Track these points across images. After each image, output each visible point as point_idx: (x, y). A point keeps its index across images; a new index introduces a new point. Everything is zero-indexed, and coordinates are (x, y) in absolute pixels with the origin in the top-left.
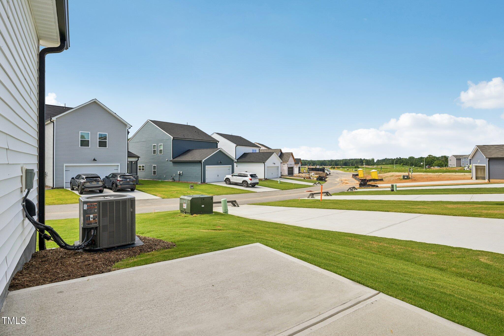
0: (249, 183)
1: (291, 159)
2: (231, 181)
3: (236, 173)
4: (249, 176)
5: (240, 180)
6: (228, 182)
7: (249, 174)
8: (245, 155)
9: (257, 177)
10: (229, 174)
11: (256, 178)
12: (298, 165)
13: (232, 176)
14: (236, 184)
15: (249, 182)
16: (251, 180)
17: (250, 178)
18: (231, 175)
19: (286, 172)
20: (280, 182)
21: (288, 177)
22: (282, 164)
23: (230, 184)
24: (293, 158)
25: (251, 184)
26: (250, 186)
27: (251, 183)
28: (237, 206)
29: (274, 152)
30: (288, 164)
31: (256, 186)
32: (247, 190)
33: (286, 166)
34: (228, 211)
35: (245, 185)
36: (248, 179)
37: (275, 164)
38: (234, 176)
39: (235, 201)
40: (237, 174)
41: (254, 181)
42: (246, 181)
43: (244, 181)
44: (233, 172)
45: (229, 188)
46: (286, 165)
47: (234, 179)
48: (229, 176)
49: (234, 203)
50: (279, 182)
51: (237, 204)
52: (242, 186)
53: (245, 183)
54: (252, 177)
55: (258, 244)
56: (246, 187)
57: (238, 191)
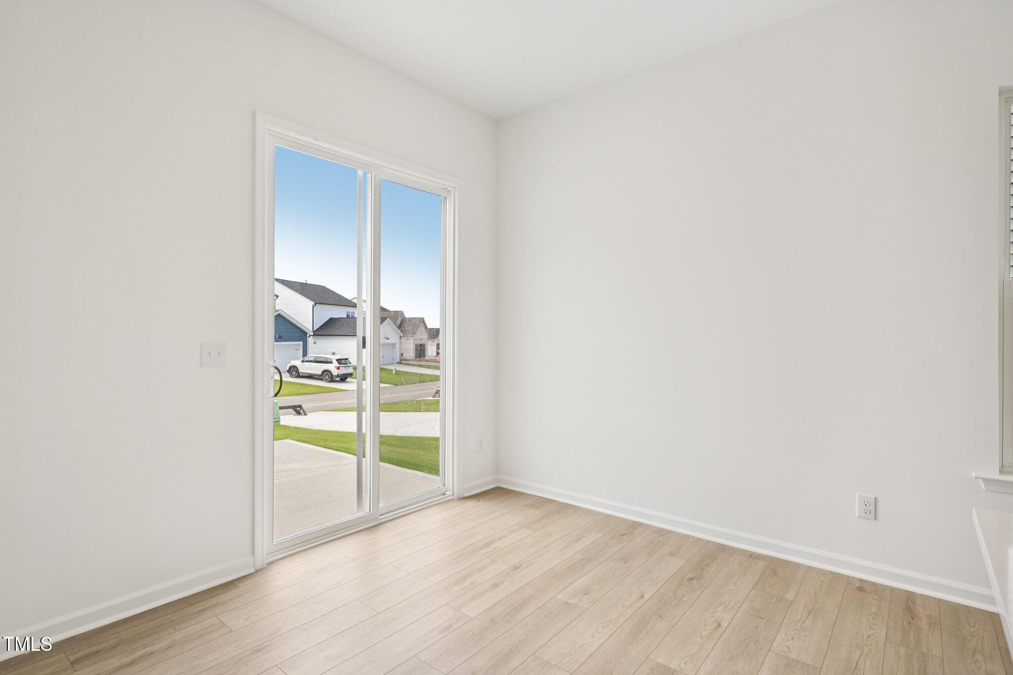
0: (334, 375)
1: (421, 329)
2: (300, 371)
3: (311, 355)
4: (334, 361)
5: (318, 369)
6: (294, 373)
7: (334, 358)
8: (331, 322)
9: (350, 363)
10: (297, 359)
11: (349, 365)
12: (436, 341)
13: (303, 361)
14: (310, 377)
15: (335, 372)
16: (338, 368)
17: (337, 365)
18: (301, 360)
19: (411, 354)
20: (397, 371)
21: (414, 363)
22: (404, 339)
23: (299, 376)
24: (426, 327)
25: (338, 376)
26: (338, 379)
27: (338, 374)
28: (303, 414)
29: (387, 318)
30: (415, 340)
31: (348, 379)
32: (329, 388)
33: (412, 343)
34: (279, 421)
35: (327, 377)
36: (332, 368)
37: (388, 339)
38: (307, 361)
39: (300, 406)
40: (312, 359)
41: (343, 371)
42: (330, 372)
43: (324, 371)
44: (305, 353)
45: (297, 384)
46: (412, 341)
47: (305, 368)
48: (297, 363)
49: (298, 410)
50: (394, 372)
51: (304, 412)
52: (322, 380)
53: (326, 375)
54: (339, 364)
55: (288, 441)
56: (330, 382)
57: (312, 390)
